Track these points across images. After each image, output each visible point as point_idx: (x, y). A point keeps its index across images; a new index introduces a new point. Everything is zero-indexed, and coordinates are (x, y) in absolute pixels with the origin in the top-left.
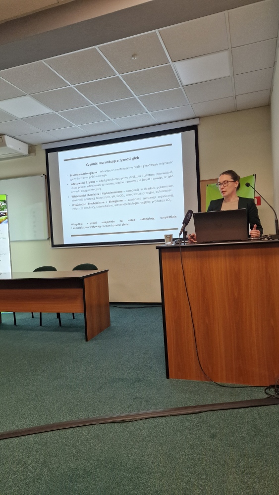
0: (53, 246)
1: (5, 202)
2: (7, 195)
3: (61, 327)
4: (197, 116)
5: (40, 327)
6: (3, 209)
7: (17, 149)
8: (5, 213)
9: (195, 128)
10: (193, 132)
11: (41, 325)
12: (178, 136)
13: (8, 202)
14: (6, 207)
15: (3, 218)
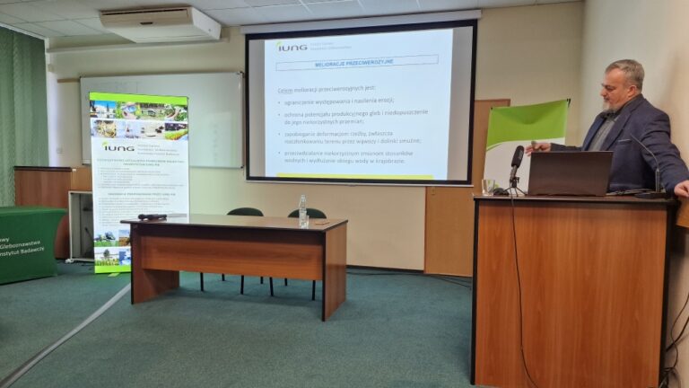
0: (249, 178)
1: (186, 108)
2: (188, 98)
3: (272, 296)
4: (480, 6)
5: (241, 296)
6: (182, 119)
7: (206, 30)
8: (185, 125)
9: (473, 23)
10: (471, 28)
11: (242, 292)
12: (449, 32)
13: (189, 108)
14: (186, 115)
15: (182, 131)
